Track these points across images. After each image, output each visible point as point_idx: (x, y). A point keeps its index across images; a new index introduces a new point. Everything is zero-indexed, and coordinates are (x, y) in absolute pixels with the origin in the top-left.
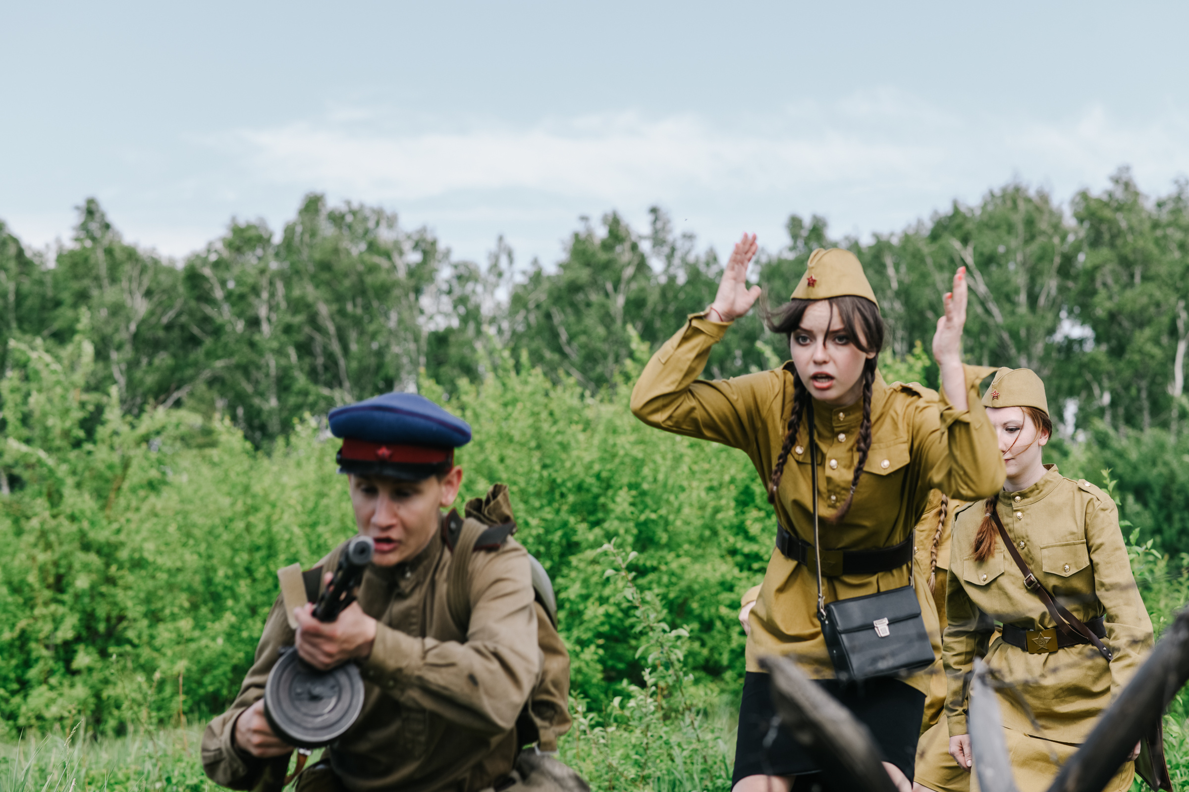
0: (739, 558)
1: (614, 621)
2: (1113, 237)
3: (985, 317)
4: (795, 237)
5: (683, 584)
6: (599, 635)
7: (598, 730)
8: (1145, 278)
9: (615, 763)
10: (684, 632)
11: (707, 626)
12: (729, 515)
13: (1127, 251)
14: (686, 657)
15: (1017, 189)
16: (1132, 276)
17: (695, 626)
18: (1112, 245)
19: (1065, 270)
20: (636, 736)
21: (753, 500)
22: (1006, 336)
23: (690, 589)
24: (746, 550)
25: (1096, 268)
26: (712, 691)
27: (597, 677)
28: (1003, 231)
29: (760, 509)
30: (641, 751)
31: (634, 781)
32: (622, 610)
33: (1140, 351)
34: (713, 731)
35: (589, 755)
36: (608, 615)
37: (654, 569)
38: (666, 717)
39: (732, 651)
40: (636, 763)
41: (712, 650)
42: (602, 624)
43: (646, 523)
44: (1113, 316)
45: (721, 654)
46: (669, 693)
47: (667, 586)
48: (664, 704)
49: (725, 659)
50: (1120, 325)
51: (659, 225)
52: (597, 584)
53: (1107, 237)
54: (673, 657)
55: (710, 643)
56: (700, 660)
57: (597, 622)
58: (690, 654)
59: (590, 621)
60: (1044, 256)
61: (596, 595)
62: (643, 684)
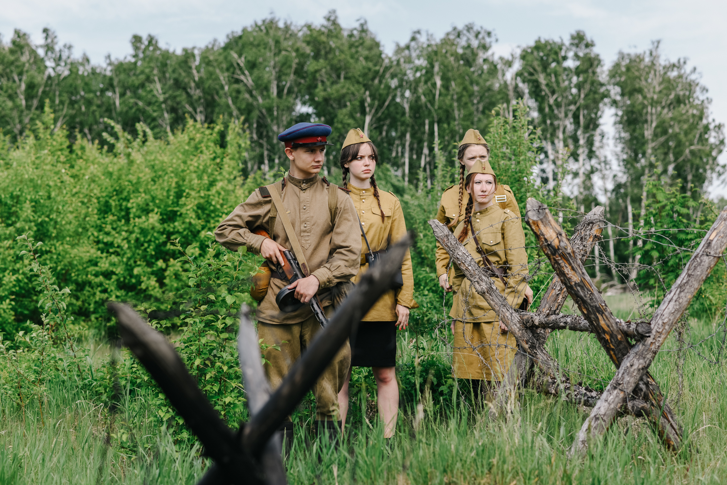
0: (101, 246)
1: (22, 284)
2: (327, 53)
3: (250, 100)
4: (136, 48)
5: (66, 261)
6: (12, 293)
7: (11, 351)
8: (346, 78)
9: (22, 372)
10: (67, 290)
11: (80, 286)
12: (94, 219)
13: (335, 62)
14: (67, 306)
15: (272, 22)
16: (339, 77)
17: (73, 287)
18: (326, 58)
19: (299, 72)
20: (35, 355)
21: (111, 210)
22: (264, 111)
23: (70, 263)
24: (105, 240)
25: (316, 71)
26: (84, 327)
27: (11, 318)
28: (261, 48)
29: (114, 215)
30: (38, 363)
31: (33, 382)
32: (27, 278)
33: (341, 122)
34: (84, 351)
35: (5, 367)
36: (18, 281)
37: (47, 252)
38: (55, 343)
39: (96, 302)
40: (36, 372)
41: (83, 302)
42: (15, 286)
43: (41, 224)
44: (326, 100)
45: (89, 304)
46: (56, 328)
47: (56, 263)
48: (53, 335)
49: (92, 307)
50: (332, 106)
51: (49, 40)
52: (11, 261)
53: (323, 52)
54: (60, 306)
55: (82, 298)
56: (76, 309)
57: (11, 285)
58: (70, 305)
59: (7, 284)
60: (286, 63)
61: (11, 268)
62: (40, 323)
